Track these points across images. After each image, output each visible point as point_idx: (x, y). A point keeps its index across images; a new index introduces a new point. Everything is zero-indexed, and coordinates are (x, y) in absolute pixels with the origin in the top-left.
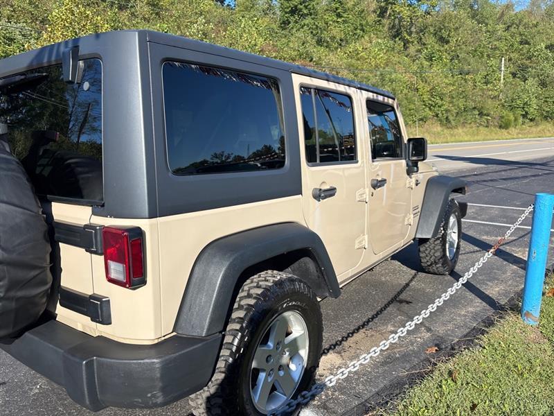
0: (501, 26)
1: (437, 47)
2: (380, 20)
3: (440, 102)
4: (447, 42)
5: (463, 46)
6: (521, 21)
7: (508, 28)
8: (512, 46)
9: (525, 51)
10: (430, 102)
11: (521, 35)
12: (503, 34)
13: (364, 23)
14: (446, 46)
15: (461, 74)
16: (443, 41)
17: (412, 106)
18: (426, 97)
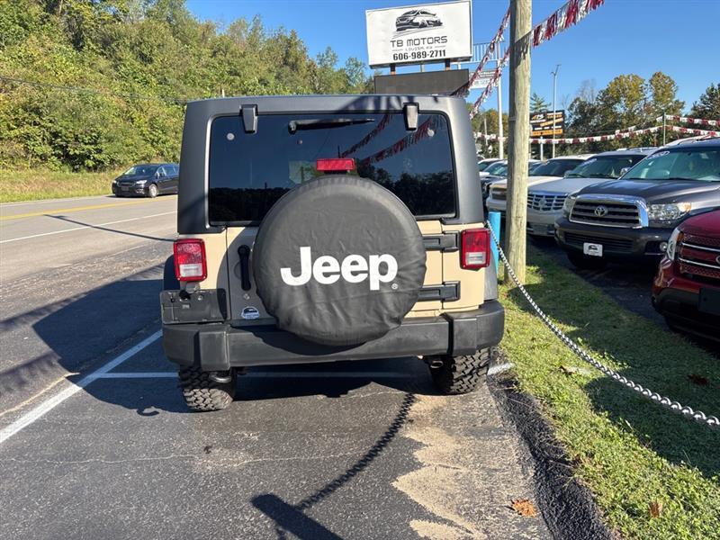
0: (206, 51)
1: (137, 64)
2: (47, 17)
3: (164, 138)
4: (151, 61)
5: (171, 69)
6: (227, 48)
7: (214, 54)
8: (222, 75)
9: (238, 83)
10: (151, 136)
11: (229, 64)
12: (211, 60)
13: (24, 15)
14: (150, 66)
15: (177, 104)
16: (145, 59)
17: (129, 141)
18: (146, 129)
